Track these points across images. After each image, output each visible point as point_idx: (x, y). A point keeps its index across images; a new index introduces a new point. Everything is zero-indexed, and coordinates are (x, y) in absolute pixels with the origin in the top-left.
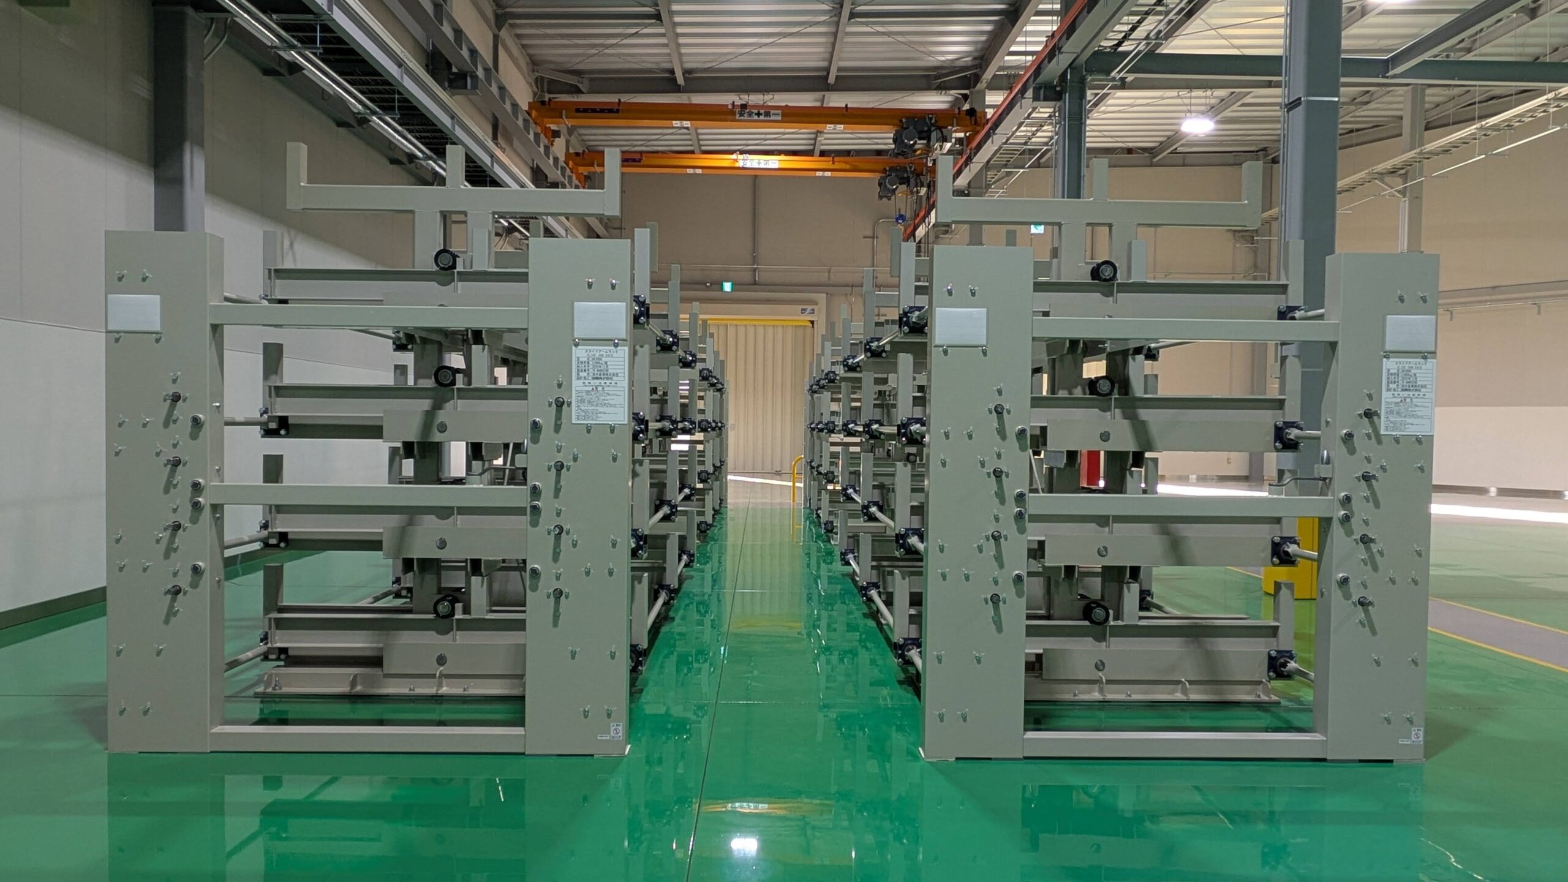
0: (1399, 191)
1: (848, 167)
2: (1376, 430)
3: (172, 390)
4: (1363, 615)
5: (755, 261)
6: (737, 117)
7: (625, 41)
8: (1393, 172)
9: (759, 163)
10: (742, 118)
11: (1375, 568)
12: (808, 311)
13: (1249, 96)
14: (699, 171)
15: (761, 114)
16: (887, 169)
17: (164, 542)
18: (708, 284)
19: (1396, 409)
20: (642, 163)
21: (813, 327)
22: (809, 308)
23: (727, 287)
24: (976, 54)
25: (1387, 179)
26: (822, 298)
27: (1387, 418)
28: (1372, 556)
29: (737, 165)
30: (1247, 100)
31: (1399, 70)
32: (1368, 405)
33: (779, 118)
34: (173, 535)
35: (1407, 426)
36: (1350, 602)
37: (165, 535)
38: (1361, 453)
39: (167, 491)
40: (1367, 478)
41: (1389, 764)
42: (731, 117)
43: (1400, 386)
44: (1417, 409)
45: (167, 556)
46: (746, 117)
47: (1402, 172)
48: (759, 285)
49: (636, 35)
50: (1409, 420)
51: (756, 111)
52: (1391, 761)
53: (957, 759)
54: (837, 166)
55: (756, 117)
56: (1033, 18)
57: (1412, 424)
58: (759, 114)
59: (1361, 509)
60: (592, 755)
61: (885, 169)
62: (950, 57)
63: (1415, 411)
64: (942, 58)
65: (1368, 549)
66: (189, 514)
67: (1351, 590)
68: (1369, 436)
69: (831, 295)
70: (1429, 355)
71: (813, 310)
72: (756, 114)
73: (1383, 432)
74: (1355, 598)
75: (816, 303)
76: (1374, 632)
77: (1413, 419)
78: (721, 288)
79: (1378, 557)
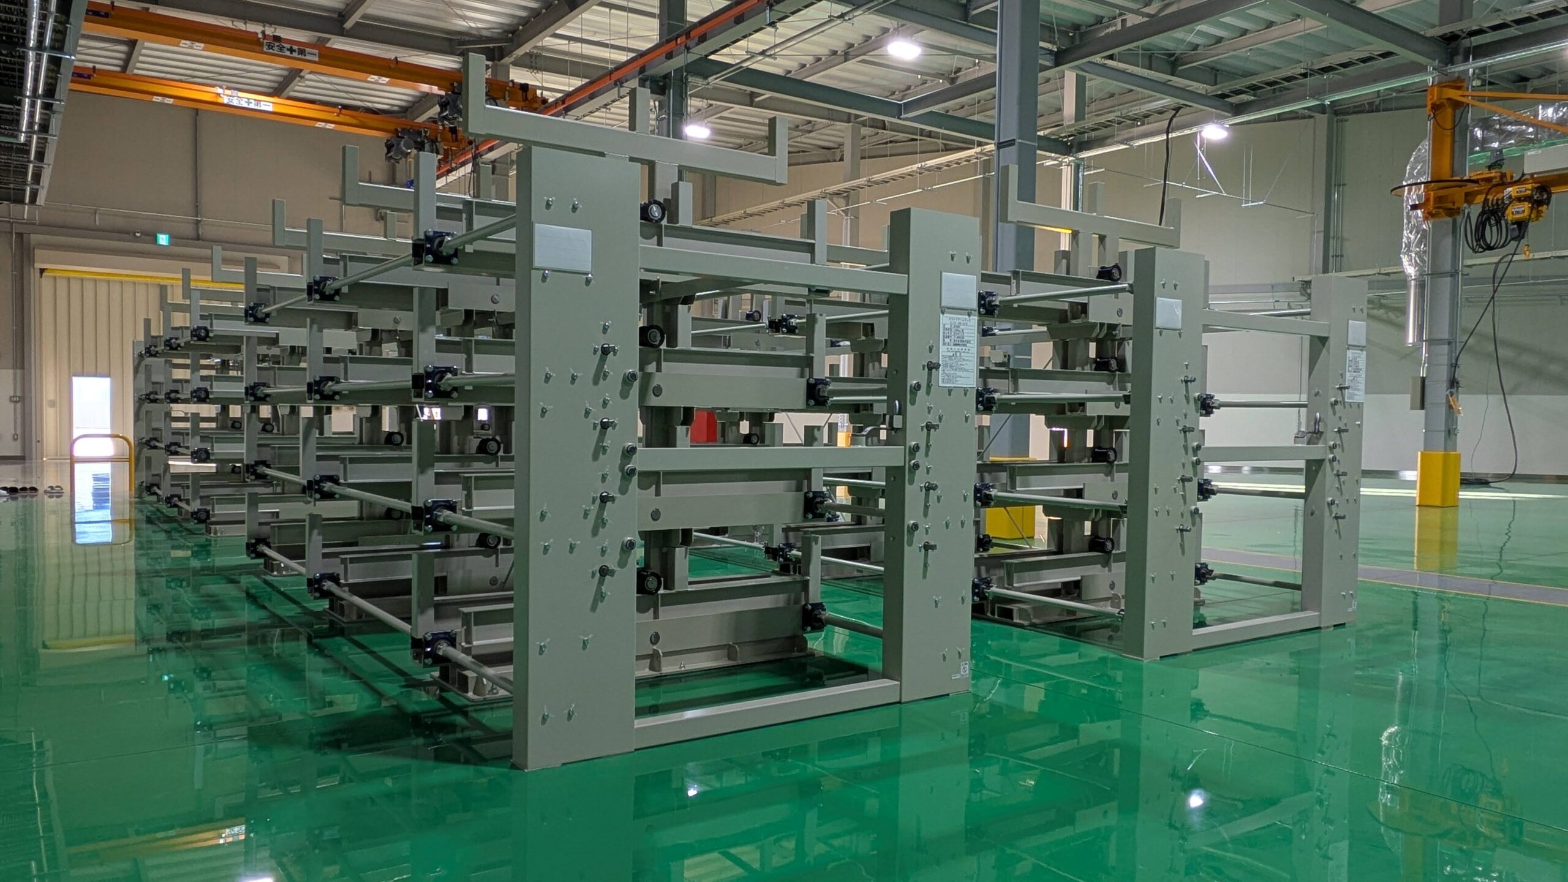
0: (843, 211)
1: (354, 121)
3: (601, 341)
5: (197, 209)
6: (265, 49)
8: (838, 194)
9: (249, 103)
10: (271, 51)
13: (729, 111)
14: (170, 101)
15: (295, 51)
16: (399, 130)
17: (592, 517)
18: (138, 235)
20: (92, 80)
23: (163, 239)
24: (506, 28)
25: (835, 199)
29: (220, 100)
30: (725, 114)
31: (910, 115)
33: (317, 59)
34: (602, 508)
37: (594, 508)
39: (595, 457)
42: (257, 48)
45: (595, 533)
46: (276, 51)
47: (845, 194)
48: (203, 240)
51: (288, 46)
52: (1344, 624)
53: (1161, 657)
54: (341, 119)
55: (288, 53)
56: (595, 7)
58: (291, 50)
60: (948, 695)
61: (396, 130)
62: (480, 25)
64: (473, 25)
66: (618, 483)
72: (288, 50)
78: (155, 240)
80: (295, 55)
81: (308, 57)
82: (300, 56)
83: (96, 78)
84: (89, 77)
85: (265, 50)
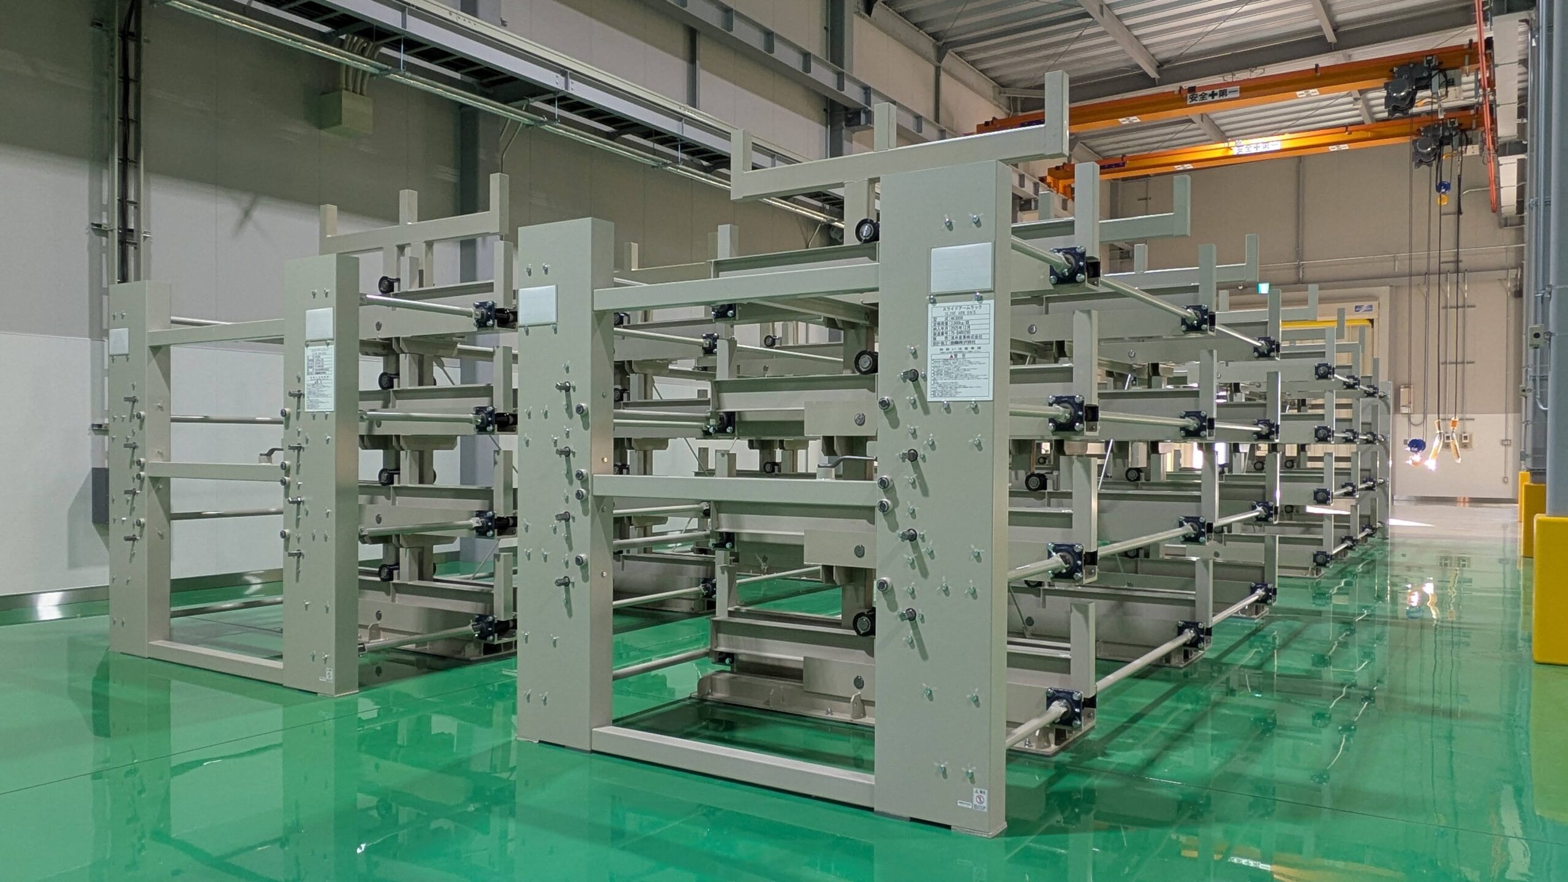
1: (1369, 134)
2: (922, 396)
4: (911, 632)
5: (1299, 254)
7: (1073, 47)
9: (1257, 148)
10: (1194, 102)
11: (924, 573)
12: (1364, 308)
14: (1189, 166)
15: (1216, 94)
18: (1241, 288)
19: (944, 368)
20: (1126, 166)
21: (1373, 327)
22: (1366, 304)
23: (1264, 288)
26: (1384, 291)
27: (934, 380)
28: (920, 557)
32: (912, 365)
33: (1237, 95)
34: (133, 499)
35: (959, 390)
36: (896, 613)
38: (906, 426)
40: (913, 456)
41: (947, 831)
43: (950, 338)
44: (971, 366)
48: (1303, 283)
49: (1078, 39)
50: (960, 382)
51: (1210, 92)
52: (948, 827)
55: (1210, 99)
57: (965, 387)
58: (1213, 95)
59: (907, 497)
63: (968, 370)
65: (916, 548)
66: (139, 484)
67: (897, 599)
68: (914, 404)
69: (1397, 287)
70: (984, 295)
71: (1371, 306)
72: (1210, 95)
73: (929, 399)
74: (902, 609)
75: (1374, 298)
76: (924, 656)
77: (966, 380)
78: (1257, 290)
79: (927, 559)
80: (1216, 98)
81: (1229, 96)
82: (1221, 98)
83: (1128, 164)
84: (1124, 165)
85: (1188, 103)
